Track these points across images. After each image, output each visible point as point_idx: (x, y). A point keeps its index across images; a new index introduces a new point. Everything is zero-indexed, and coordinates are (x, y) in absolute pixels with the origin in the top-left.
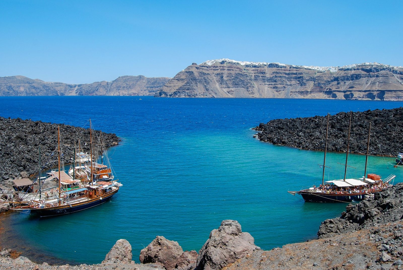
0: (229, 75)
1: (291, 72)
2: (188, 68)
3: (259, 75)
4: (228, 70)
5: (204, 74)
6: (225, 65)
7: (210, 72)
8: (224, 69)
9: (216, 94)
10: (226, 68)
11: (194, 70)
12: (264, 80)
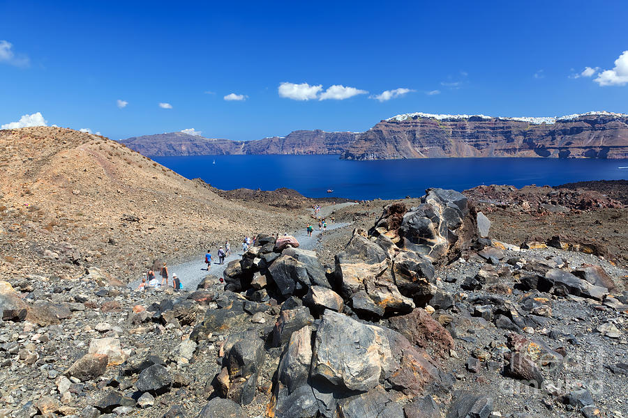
0: (423, 132)
1: (496, 126)
2: (376, 126)
3: (458, 130)
4: (421, 126)
5: (394, 132)
6: (418, 120)
7: (401, 129)
8: (416, 126)
9: (407, 154)
10: (420, 124)
11: (382, 128)
12: (463, 137)
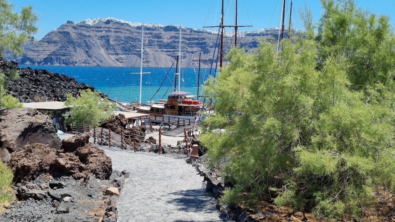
0: (117, 39)
1: (192, 36)
2: (63, 27)
3: (154, 39)
4: (115, 32)
5: (84, 36)
6: (110, 25)
7: (92, 34)
8: (110, 31)
9: (101, 61)
10: (113, 30)
11: (70, 30)
12: (160, 46)
